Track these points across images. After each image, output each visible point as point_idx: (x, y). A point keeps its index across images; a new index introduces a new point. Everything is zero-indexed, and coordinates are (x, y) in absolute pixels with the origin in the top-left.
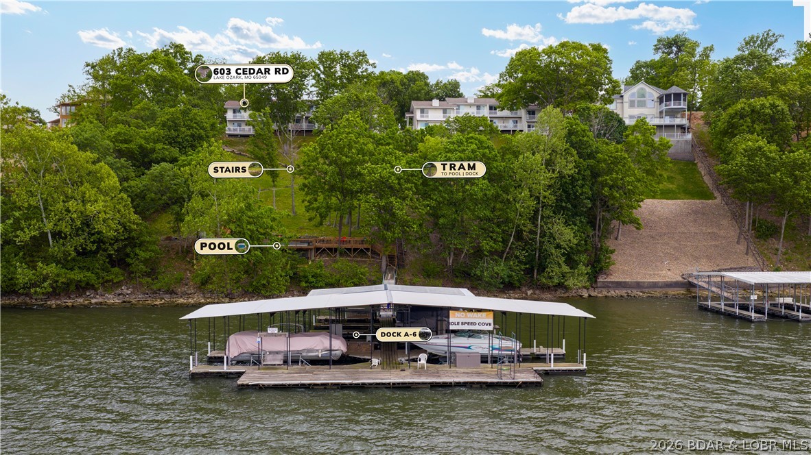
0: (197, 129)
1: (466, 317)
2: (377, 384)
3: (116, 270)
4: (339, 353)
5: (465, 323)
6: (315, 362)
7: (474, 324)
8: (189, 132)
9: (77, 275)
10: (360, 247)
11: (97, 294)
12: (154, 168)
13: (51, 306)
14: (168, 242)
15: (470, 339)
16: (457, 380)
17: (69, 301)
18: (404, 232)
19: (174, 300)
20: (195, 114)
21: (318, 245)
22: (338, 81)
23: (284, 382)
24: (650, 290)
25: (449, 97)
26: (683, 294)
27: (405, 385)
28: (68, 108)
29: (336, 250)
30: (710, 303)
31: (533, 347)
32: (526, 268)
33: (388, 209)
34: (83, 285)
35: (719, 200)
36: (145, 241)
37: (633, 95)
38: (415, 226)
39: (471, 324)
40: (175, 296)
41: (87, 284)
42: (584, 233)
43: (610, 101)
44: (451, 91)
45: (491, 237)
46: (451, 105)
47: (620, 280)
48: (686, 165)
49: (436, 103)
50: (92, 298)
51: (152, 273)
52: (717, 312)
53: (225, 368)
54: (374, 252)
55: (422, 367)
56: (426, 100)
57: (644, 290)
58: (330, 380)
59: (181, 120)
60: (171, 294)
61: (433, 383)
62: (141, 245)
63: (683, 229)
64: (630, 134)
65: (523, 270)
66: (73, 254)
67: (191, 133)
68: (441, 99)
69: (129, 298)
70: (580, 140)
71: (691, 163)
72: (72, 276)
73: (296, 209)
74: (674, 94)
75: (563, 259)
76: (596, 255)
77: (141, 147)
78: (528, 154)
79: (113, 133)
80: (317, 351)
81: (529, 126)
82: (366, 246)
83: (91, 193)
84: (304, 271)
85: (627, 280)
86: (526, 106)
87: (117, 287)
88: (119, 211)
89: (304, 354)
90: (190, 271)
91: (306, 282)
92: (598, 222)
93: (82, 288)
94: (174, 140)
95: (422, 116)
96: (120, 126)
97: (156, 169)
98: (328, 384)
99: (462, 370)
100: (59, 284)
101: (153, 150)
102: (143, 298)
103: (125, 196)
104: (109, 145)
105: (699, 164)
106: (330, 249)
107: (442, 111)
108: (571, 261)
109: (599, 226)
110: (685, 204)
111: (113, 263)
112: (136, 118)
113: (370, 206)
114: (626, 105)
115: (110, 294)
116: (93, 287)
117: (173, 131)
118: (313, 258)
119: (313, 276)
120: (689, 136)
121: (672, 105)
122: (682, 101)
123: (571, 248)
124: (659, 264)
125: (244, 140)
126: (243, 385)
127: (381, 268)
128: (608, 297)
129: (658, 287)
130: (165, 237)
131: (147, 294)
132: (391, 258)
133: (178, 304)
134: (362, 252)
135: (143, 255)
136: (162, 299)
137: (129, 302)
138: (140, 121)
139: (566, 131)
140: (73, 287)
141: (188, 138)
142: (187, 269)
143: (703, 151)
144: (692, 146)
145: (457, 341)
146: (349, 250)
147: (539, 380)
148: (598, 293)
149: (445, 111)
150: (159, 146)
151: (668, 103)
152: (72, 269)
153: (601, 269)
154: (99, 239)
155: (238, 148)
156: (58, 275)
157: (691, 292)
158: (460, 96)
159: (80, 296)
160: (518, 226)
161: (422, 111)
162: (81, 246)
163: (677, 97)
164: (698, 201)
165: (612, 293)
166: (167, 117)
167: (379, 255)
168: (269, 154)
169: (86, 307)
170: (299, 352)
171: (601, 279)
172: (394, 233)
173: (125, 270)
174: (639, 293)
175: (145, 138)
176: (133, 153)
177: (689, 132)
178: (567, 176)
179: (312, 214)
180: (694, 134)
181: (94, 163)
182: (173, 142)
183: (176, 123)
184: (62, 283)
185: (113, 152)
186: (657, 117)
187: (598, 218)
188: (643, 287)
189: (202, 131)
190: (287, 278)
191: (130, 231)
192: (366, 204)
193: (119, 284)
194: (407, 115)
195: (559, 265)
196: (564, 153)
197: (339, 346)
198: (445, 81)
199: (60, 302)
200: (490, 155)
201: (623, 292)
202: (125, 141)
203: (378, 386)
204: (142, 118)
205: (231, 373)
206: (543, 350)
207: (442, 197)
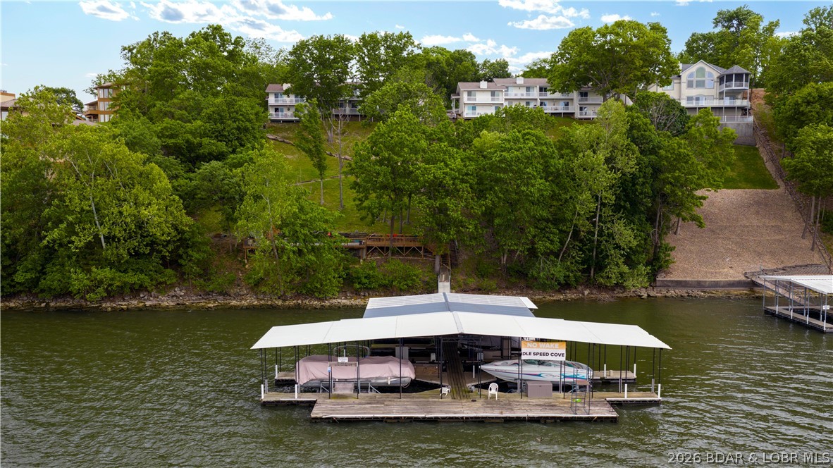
0: (243, 121)
1: (538, 347)
2: (450, 418)
3: (169, 271)
4: (408, 380)
5: (537, 354)
6: (384, 389)
7: (547, 354)
8: (235, 125)
9: (132, 278)
10: (412, 245)
11: (151, 296)
12: (204, 167)
13: (106, 308)
14: (217, 239)
15: (541, 366)
16: (531, 415)
17: (123, 303)
18: (458, 232)
19: (228, 302)
20: (241, 106)
21: (370, 243)
22: (383, 64)
23: (357, 416)
24: (711, 289)
25: (497, 77)
26: (746, 294)
27: (478, 420)
28: (106, 90)
29: (388, 248)
30: (777, 309)
31: (603, 370)
32: (583, 269)
33: (443, 210)
34: (137, 287)
35: (782, 189)
36: (197, 242)
37: (691, 75)
38: (470, 227)
39: (544, 354)
40: (228, 297)
41: (141, 286)
42: (644, 232)
43: (668, 82)
44: (499, 71)
45: (548, 238)
46: (499, 87)
47: (681, 279)
48: (747, 149)
49: (484, 84)
50: (146, 300)
51: (205, 274)
52: (784, 319)
53: (296, 397)
54: (426, 251)
55: (493, 396)
56: (473, 81)
57: (705, 290)
58: (403, 413)
59: (227, 113)
60: (224, 295)
61: (506, 418)
62: (194, 246)
63: (745, 222)
64: (692, 126)
65: (580, 271)
66: (126, 257)
67: (238, 126)
68: (489, 80)
69: (183, 299)
70: (642, 135)
71: (752, 147)
72: (127, 280)
73: (344, 203)
74: (736, 74)
75: (622, 260)
76: (655, 253)
77: (187, 141)
78: (589, 152)
79: (159, 128)
80: (387, 378)
81: (581, 109)
82: (417, 244)
83: (144, 196)
84: (357, 272)
85: (688, 279)
86: (578, 88)
87: (170, 288)
88: (172, 213)
89: (373, 381)
90: (241, 271)
91: (359, 283)
92: (658, 219)
93: (136, 290)
94: (220, 133)
95: (469, 99)
96: (166, 120)
97: (206, 167)
98: (401, 417)
99: (534, 401)
100: (114, 288)
101: (200, 145)
102: (196, 300)
103: (177, 198)
104: (156, 143)
105: (761, 149)
106: (382, 248)
107: (490, 93)
108: (630, 262)
109: (660, 223)
110: (746, 194)
111: (165, 265)
112: (180, 108)
113: (424, 208)
114: (684, 86)
115: (164, 296)
116: (146, 289)
117: (218, 125)
118: (365, 257)
119: (366, 277)
120: (750, 119)
121: (734, 85)
122: (744, 82)
123: (630, 248)
124: (720, 261)
125: (287, 126)
126: (316, 418)
127: (434, 268)
128: (668, 297)
129: (720, 287)
130: (214, 233)
131: (200, 296)
132: (444, 257)
133: (232, 306)
134: (414, 251)
135: (196, 255)
136: (215, 300)
137: (183, 304)
138: (184, 112)
139: (628, 127)
140: (127, 290)
141: (234, 131)
142: (239, 269)
143: (765, 135)
144: (754, 129)
145: (528, 369)
146: (401, 248)
147: (615, 415)
148: (657, 293)
149: (493, 94)
150: (206, 141)
151: (728, 83)
152: (125, 271)
153: (661, 267)
154: (152, 241)
155: (281, 135)
156: (112, 279)
157: (754, 292)
158: (508, 76)
159: (134, 298)
160: (576, 226)
161: (470, 93)
162: (134, 249)
163: (739, 77)
164: (760, 191)
165: (672, 293)
166: (212, 109)
167: (431, 253)
168: (316, 146)
169: (140, 309)
170: (368, 380)
171: (659, 278)
172: (449, 234)
173: (176, 270)
174: (699, 293)
175: (191, 133)
176: (180, 148)
177: (750, 114)
178: (628, 175)
179: (364, 213)
180: (755, 115)
181: (144, 163)
182: (220, 136)
183: (221, 116)
184: (118, 286)
185: (161, 149)
186: (716, 99)
187: (659, 215)
188: (704, 287)
189: (248, 123)
190: (341, 279)
191: (183, 232)
192: (420, 205)
193: (172, 286)
194: (453, 97)
195: (617, 265)
196: (625, 150)
197: (408, 373)
198: (493, 61)
199: (114, 305)
200: (547, 153)
201: (682, 292)
202: (171, 136)
203: (451, 420)
204: (186, 109)
205: (302, 402)
206: (614, 375)
207: (498, 197)
